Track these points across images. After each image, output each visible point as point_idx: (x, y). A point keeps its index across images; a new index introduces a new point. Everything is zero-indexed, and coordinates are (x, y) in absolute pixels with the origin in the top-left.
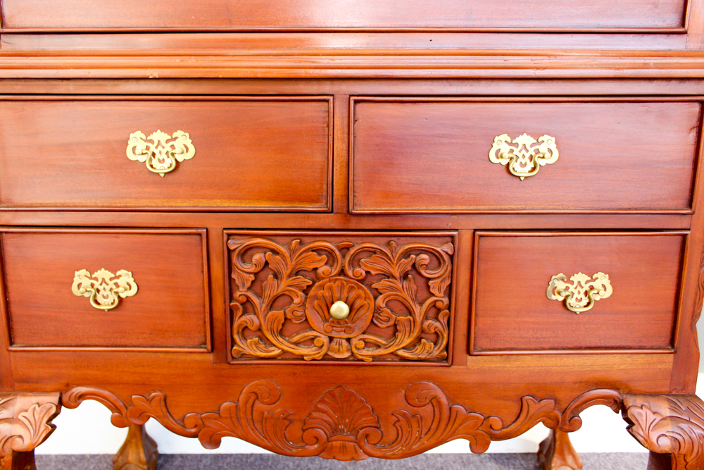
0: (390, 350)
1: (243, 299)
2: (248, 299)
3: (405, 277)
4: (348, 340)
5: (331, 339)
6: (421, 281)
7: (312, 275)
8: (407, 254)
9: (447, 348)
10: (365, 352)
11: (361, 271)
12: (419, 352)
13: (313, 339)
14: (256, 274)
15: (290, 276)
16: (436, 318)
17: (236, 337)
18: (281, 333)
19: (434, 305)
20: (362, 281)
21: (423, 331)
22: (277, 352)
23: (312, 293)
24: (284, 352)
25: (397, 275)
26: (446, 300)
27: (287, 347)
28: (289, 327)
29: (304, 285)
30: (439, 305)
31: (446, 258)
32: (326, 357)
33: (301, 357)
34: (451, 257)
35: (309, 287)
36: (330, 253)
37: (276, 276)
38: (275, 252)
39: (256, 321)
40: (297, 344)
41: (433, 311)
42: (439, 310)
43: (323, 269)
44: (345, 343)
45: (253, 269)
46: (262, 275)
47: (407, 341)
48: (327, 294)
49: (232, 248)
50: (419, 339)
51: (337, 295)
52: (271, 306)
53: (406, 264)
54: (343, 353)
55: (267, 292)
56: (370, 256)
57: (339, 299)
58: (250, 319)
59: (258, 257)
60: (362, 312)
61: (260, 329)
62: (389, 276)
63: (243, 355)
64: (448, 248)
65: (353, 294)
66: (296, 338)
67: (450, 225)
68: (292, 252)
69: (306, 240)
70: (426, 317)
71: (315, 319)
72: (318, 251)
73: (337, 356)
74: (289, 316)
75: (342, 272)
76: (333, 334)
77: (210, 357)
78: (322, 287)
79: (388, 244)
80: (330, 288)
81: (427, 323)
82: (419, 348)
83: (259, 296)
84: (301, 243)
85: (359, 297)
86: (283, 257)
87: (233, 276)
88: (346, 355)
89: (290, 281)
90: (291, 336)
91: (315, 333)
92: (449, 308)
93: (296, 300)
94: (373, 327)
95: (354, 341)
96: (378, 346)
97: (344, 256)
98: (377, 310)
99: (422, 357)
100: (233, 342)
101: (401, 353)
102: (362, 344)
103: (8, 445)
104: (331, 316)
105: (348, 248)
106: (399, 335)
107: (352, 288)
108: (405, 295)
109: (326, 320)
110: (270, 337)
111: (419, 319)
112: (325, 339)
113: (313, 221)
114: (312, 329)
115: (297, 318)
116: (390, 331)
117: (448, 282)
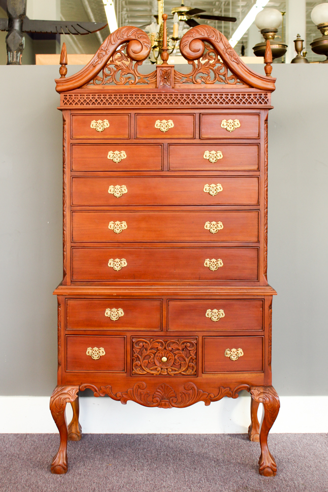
0: (179, 372)
1: (136, 356)
2: (138, 357)
3: (183, 350)
4: (167, 369)
5: (162, 368)
6: (188, 351)
7: (156, 349)
8: (183, 343)
9: (196, 371)
10: (172, 373)
11: (170, 348)
13: (156, 369)
14: (140, 349)
15: (150, 350)
16: (193, 362)
17: (134, 368)
18: (147, 367)
20: (171, 351)
21: (189, 366)
22: (146, 372)
23: (156, 355)
24: (148, 372)
25: (181, 349)
26: (195, 357)
27: (149, 371)
28: (149, 365)
29: (154, 352)
30: (193, 358)
31: (195, 344)
32: (160, 374)
33: (153, 374)
34: (196, 344)
35: (156, 353)
36: (162, 343)
37: (146, 350)
38: (146, 343)
39: (140, 363)
40: (151, 370)
41: (191, 360)
42: (193, 360)
43: (160, 348)
44: (166, 370)
45: (139, 347)
46: (142, 349)
47: (184, 369)
48: (161, 355)
49: (134, 341)
50: (187, 369)
51: (163, 355)
52: (144, 359)
53: (183, 346)
55: (143, 354)
56: (173, 344)
58: (138, 363)
59: (141, 344)
60: (171, 360)
61: (141, 366)
62: (178, 349)
63: (136, 374)
64: (195, 341)
65: (168, 355)
66: (151, 369)
67: (196, 335)
68: (151, 343)
69: (155, 339)
70: (189, 362)
71: (157, 363)
72: (158, 342)
73: (164, 374)
74: (150, 361)
75: (165, 348)
76: (162, 367)
77: (125, 374)
78: (159, 353)
79: (178, 340)
80: (162, 353)
81: (190, 364)
82: (188, 371)
83: (141, 355)
84: (153, 340)
85: (170, 356)
86: (148, 344)
87: (134, 349)
88: (166, 373)
89: (150, 351)
90: (150, 368)
91: (157, 367)
92: (196, 359)
93: (152, 357)
94: (174, 365)
95: (169, 369)
96: (176, 371)
97: (165, 344)
98: (175, 359)
99: (189, 374)
100: (133, 370)
101: (182, 373)
102: (171, 370)
103: (65, 401)
104: (162, 361)
105: (167, 341)
106: (182, 367)
107: (168, 353)
108: (183, 355)
109: (160, 363)
110: (144, 368)
111: (187, 362)
112: (159, 369)
113: (157, 334)
114: (156, 365)
115: (152, 362)
116: (179, 366)
117: (195, 351)
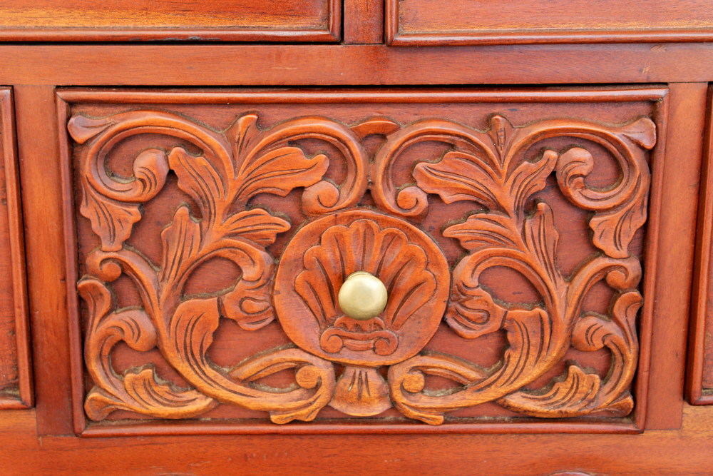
0: (491, 394)
1: (112, 270)
2: (126, 273)
3: (530, 207)
4: (384, 371)
5: (339, 369)
6: (570, 218)
7: (289, 206)
8: (535, 149)
9: (633, 387)
10: (425, 401)
11: (415, 195)
12: (562, 399)
13: (292, 371)
14: (143, 205)
15: (231, 209)
16: (608, 313)
17: (95, 367)
18: (210, 355)
19: (602, 279)
20: (418, 220)
21: (572, 345)
22: (202, 404)
23: (291, 250)
24: (219, 403)
25: (509, 202)
26: (633, 266)
27: (226, 390)
28: (232, 341)
29: (271, 233)
30: (616, 277)
31: (637, 157)
32: (326, 415)
33: (264, 417)
34: (650, 154)
35: (283, 237)
36: (337, 148)
37: (196, 211)
38: (193, 147)
39: (147, 328)
40: (251, 382)
41: (600, 293)
42: (614, 292)
43: (320, 190)
44: (374, 379)
45: (136, 193)
46: (159, 208)
47: (534, 371)
48: (328, 253)
49: (80, 137)
50: (563, 367)
51: (354, 255)
52: (184, 289)
53: (534, 174)
54: (368, 402)
55: (173, 252)
56: (441, 156)
57: (361, 268)
58: (129, 319)
59: (149, 160)
60: (418, 299)
61: (156, 348)
62: (486, 205)
63: (114, 414)
64: (642, 132)
65: (395, 255)
66: (249, 369)
67: (646, 73)
68: (238, 147)
69: (272, 114)
70: (581, 312)
71: (298, 320)
72: (302, 141)
73: (355, 412)
74: (232, 311)
75: (368, 197)
76: (345, 357)
77: (30, 420)
78: (317, 236)
79: (488, 122)
80: (338, 240)
81: (583, 325)
82: (563, 388)
83: (154, 262)
84: (260, 124)
85: (410, 260)
86: (215, 159)
87: (85, 211)
88: (378, 408)
89: (232, 223)
90: (235, 364)
91: (297, 356)
92: (641, 287)
93: (250, 272)
94: (447, 338)
95: (398, 374)
96: (459, 385)
97: (372, 157)
98: (458, 293)
99: (571, 409)
100: (89, 382)
101: (517, 401)
102: (418, 380)
104: (339, 310)
105: (383, 137)
106: (513, 356)
107: (393, 238)
108: (530, 254)
109: (325, 321)
110: (183, 367)
111: (563, 314)
112: (322, 370)
113: (293, 66)
114: (290, 344)
115: (251, 316)
116: (490, 347)
117: (640, 220)
